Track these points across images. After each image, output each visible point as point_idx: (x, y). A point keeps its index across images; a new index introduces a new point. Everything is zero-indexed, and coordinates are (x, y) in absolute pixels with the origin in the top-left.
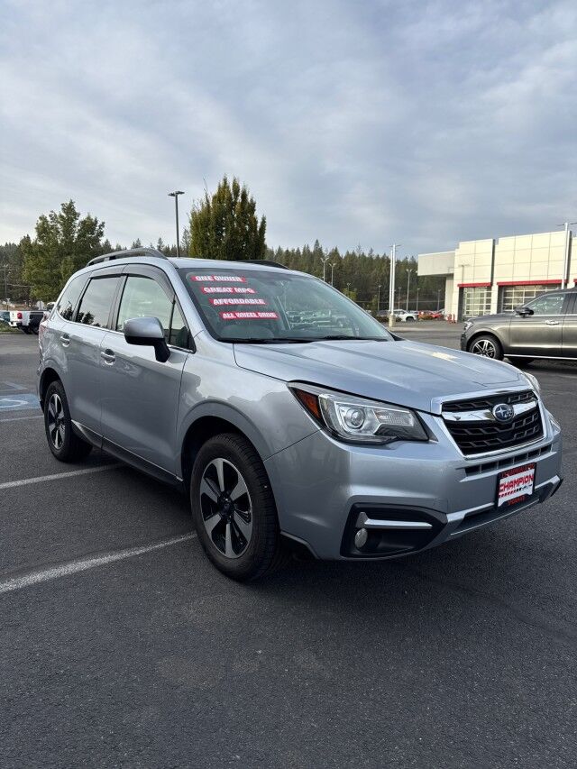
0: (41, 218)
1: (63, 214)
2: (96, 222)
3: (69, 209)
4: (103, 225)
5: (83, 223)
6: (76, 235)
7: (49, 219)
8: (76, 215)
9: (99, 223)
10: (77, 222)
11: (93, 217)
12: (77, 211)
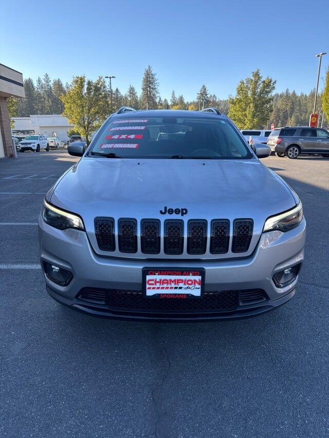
0: (241, 82)
1: (253, 78)
2: (271, 81)
3: (257, 75)
4: (275, 83)
5: (264, 82)
6: (259, 90)
7: (245, 82)
8: (259, 78)
9: (273, 81)
10: (260, 82)
11: (270, 78)
12: (260, 75)
